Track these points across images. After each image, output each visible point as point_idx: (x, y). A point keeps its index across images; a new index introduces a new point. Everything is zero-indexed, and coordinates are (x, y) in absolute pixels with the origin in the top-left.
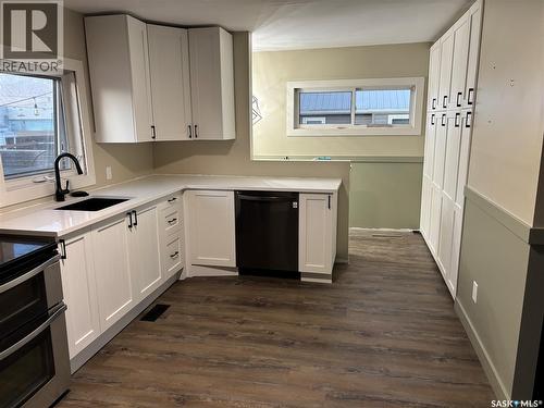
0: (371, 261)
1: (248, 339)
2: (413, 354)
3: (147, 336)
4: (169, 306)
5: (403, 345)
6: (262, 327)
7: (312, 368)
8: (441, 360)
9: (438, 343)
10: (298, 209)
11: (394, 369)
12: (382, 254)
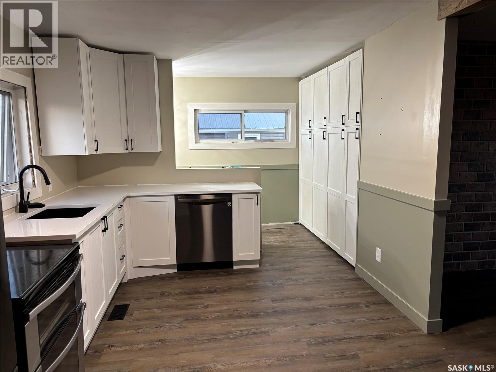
0: (278, 248)
1: (219, 318)
2: (348, 306)
3: (125, 332)
4: (128, 305)
5: (337, 301)
6: (225, 308)
7: (285, 328)
8: (367, 306)
9: (358, 296)
10: (231, 207)
11: (342, 318)
12: (282, 242)
